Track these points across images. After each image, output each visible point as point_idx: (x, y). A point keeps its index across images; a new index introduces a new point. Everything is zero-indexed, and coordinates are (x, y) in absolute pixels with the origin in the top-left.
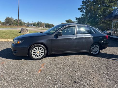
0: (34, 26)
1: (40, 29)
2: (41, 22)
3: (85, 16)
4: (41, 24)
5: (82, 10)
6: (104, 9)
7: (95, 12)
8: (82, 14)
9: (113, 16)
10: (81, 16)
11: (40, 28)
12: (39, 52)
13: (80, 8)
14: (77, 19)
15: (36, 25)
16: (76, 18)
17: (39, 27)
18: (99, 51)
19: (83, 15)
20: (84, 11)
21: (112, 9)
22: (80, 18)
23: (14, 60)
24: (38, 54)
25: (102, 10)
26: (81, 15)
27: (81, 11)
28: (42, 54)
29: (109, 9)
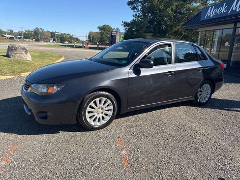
0: (25, 38)
1: (45, 46)
2: (41, 29)
3: (141, 18)
4: (43, 33)
5: (136, 6)
6: (177, 6)
7: (160, 11)
8: (136, 15)
9: (201, 20)
10: (134, 18)
11: (42, 43)
12: (103, 109)
13: (130, 2)
14: (126, 24)
15: (30, 35)
16: (124, 23)
17: (38, 40)
18: (211, 96)
19: (138, 17)
20: (140, 8)
21: (191, 6)
22: (132, 22)
23: (40, 136)
24: (98, 114)
25: (174, 7)
26: (134, 16)
27: (134, 8)
28: (106, 115)
29: (187, 5)
